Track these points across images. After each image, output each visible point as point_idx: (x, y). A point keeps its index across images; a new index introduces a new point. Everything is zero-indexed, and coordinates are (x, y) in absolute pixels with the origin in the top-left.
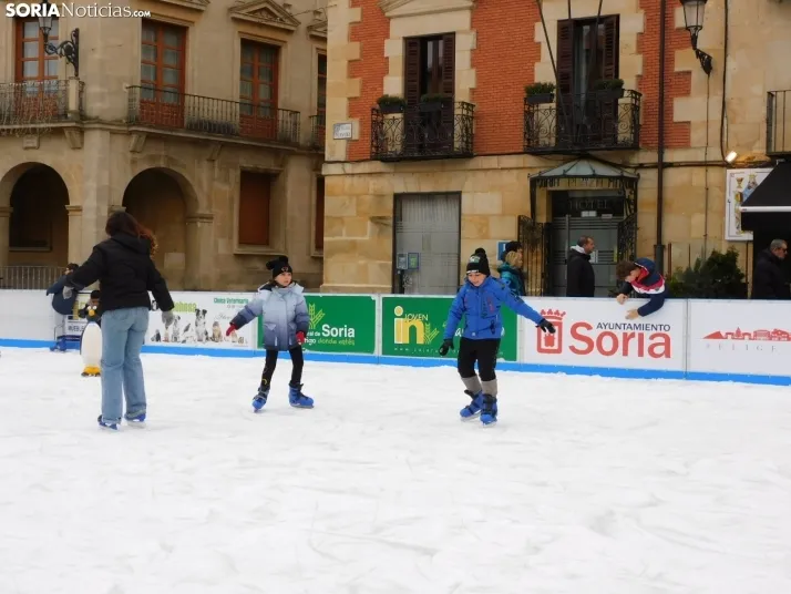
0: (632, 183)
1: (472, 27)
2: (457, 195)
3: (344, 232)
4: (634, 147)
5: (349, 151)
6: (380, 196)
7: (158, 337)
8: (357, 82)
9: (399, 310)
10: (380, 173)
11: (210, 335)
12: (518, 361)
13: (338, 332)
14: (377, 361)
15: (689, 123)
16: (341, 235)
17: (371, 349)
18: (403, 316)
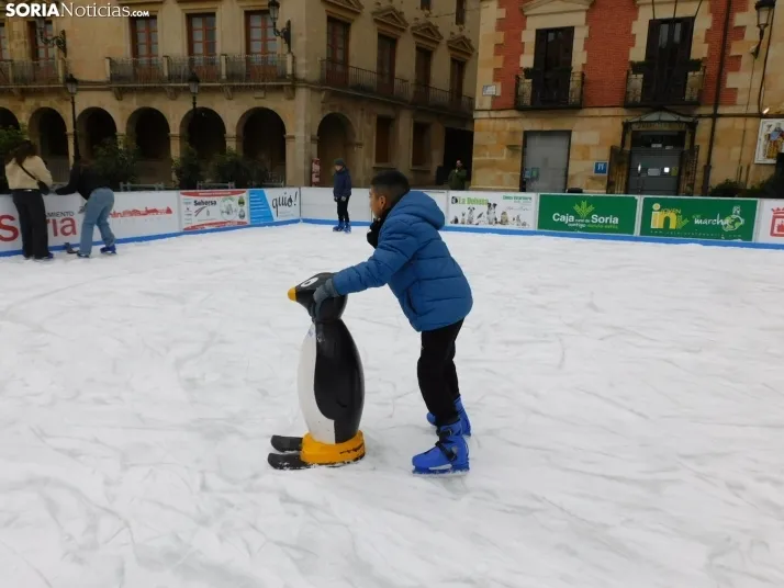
0: (693, 126)
1: (586, 24)
2: (568, 133)
3: (488, 153)
4: (697, 104)
5: (493, 103)
6: (513, 133)
7: (456, 221)
8: (501, 58)
9: (656, 206)
10: (515, 118)
11: (499, 220)
12: (753, 241)
13: (605, 220)
14: (636, 239)
15: (736, 89)
16: (484, 155)
17: (632, 232)
18: (659, 210)
